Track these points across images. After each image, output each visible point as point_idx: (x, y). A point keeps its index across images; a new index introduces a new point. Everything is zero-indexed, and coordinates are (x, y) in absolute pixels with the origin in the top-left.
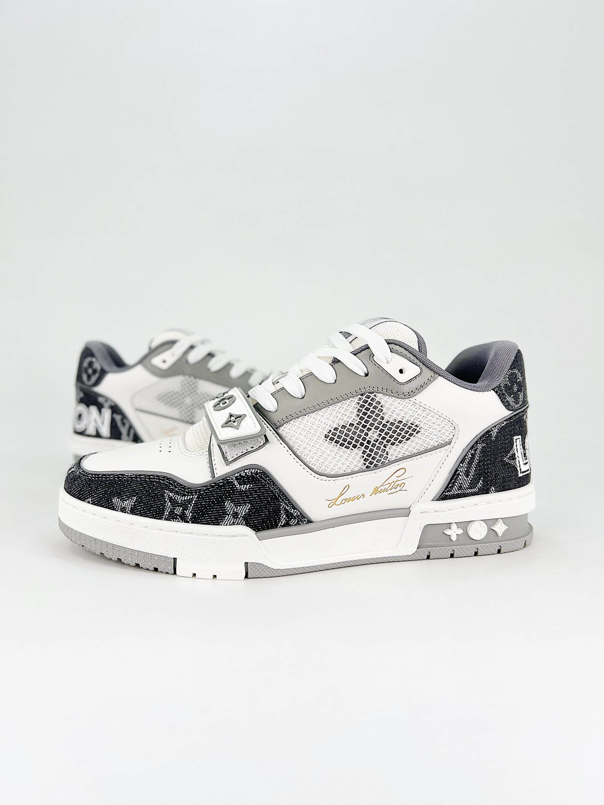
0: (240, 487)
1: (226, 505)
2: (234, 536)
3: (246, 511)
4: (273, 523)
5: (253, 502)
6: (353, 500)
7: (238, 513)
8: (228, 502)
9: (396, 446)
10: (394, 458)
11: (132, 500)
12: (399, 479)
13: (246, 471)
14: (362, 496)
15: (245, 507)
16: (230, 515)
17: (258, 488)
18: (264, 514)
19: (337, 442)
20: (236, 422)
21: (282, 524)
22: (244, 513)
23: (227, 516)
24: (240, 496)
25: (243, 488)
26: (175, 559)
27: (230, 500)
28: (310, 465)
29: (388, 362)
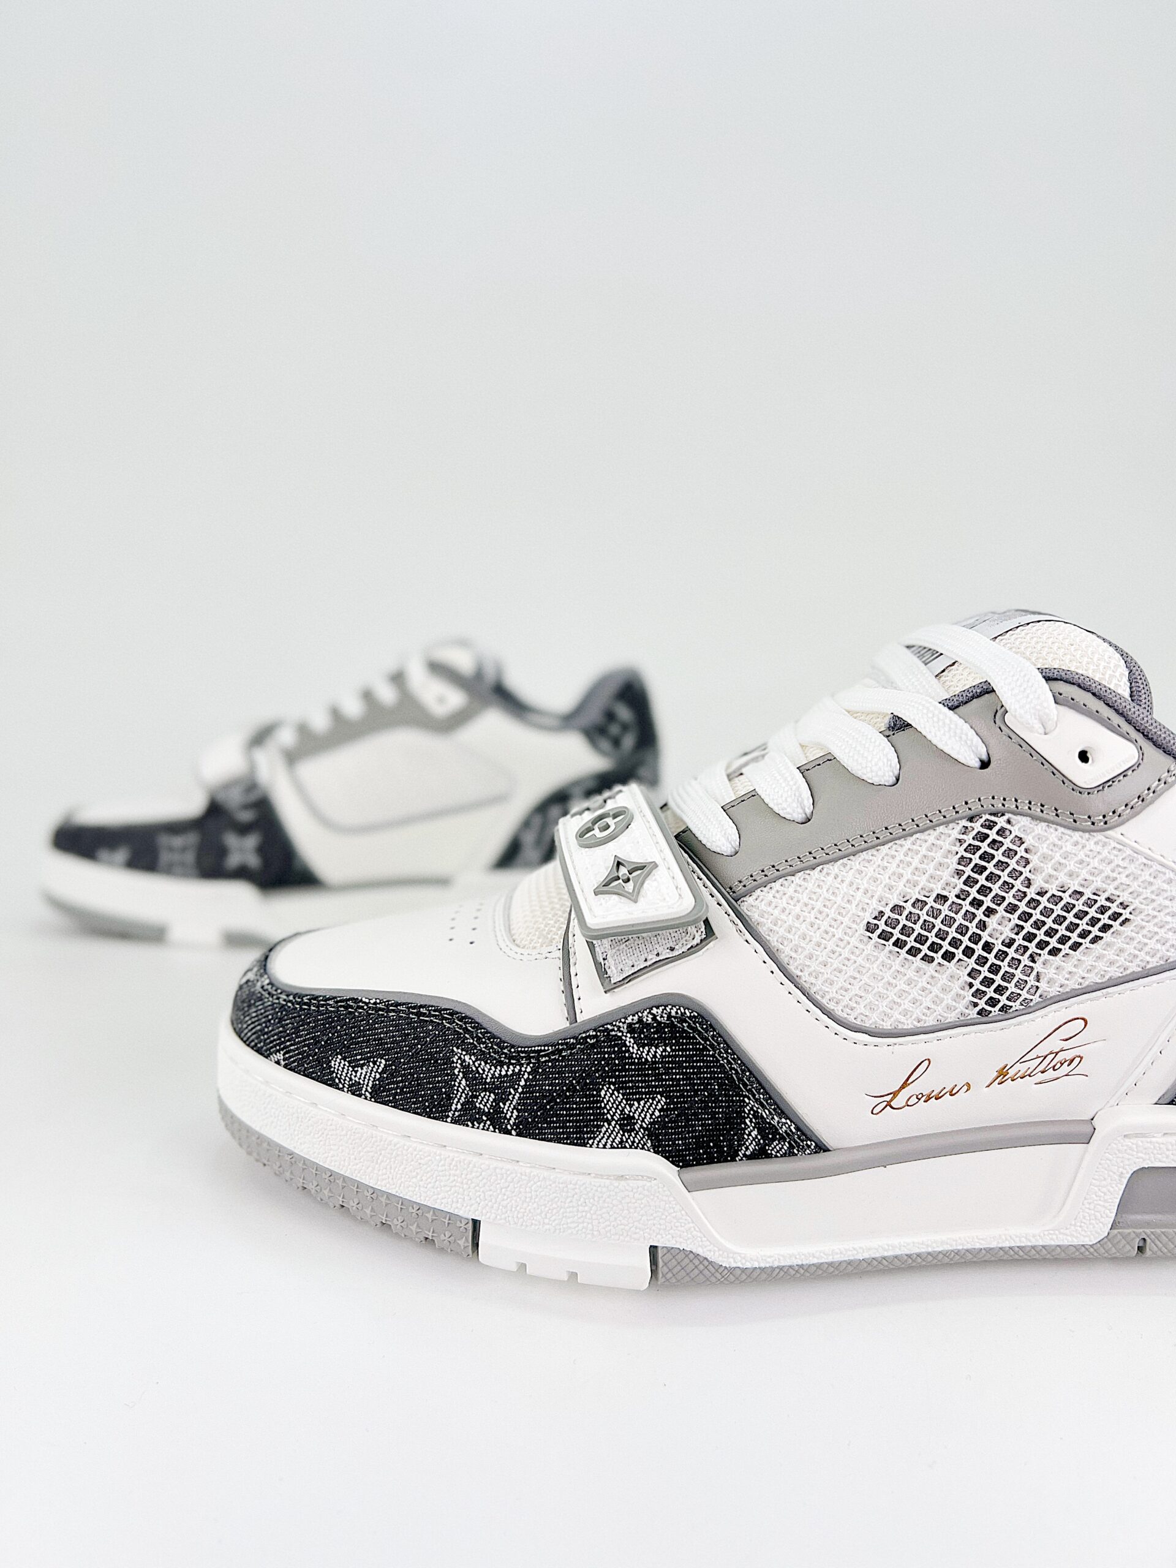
0: (639, 1052)
1: (603, 1096)
2: (622, 1177)
3: (653, 1114)
4: (725, 1149)
5: (673, 1091)
6: (941, 1098)
7: (633, 1117)
8: (610, 1088)
9: (1063, 959)
10: (1053, 991)
11: (376, 1066)
12: (1066, 1045)
13: (654, 1011)
14: (966, 1088)
15: (651, 1104)
16: (613, 1123)
17: (686, 1056)
18: (702, 1125)
19: (899, 944)
20: (631, 881)
21: (748, 1153)
22: (650, 1119)
23: (606, 1124)
24: (638, 1076)
25: (648, 1054)
26: (476, 1224)
27: (614, 1084)
28: (824, 1001)
29: (1047, 731)
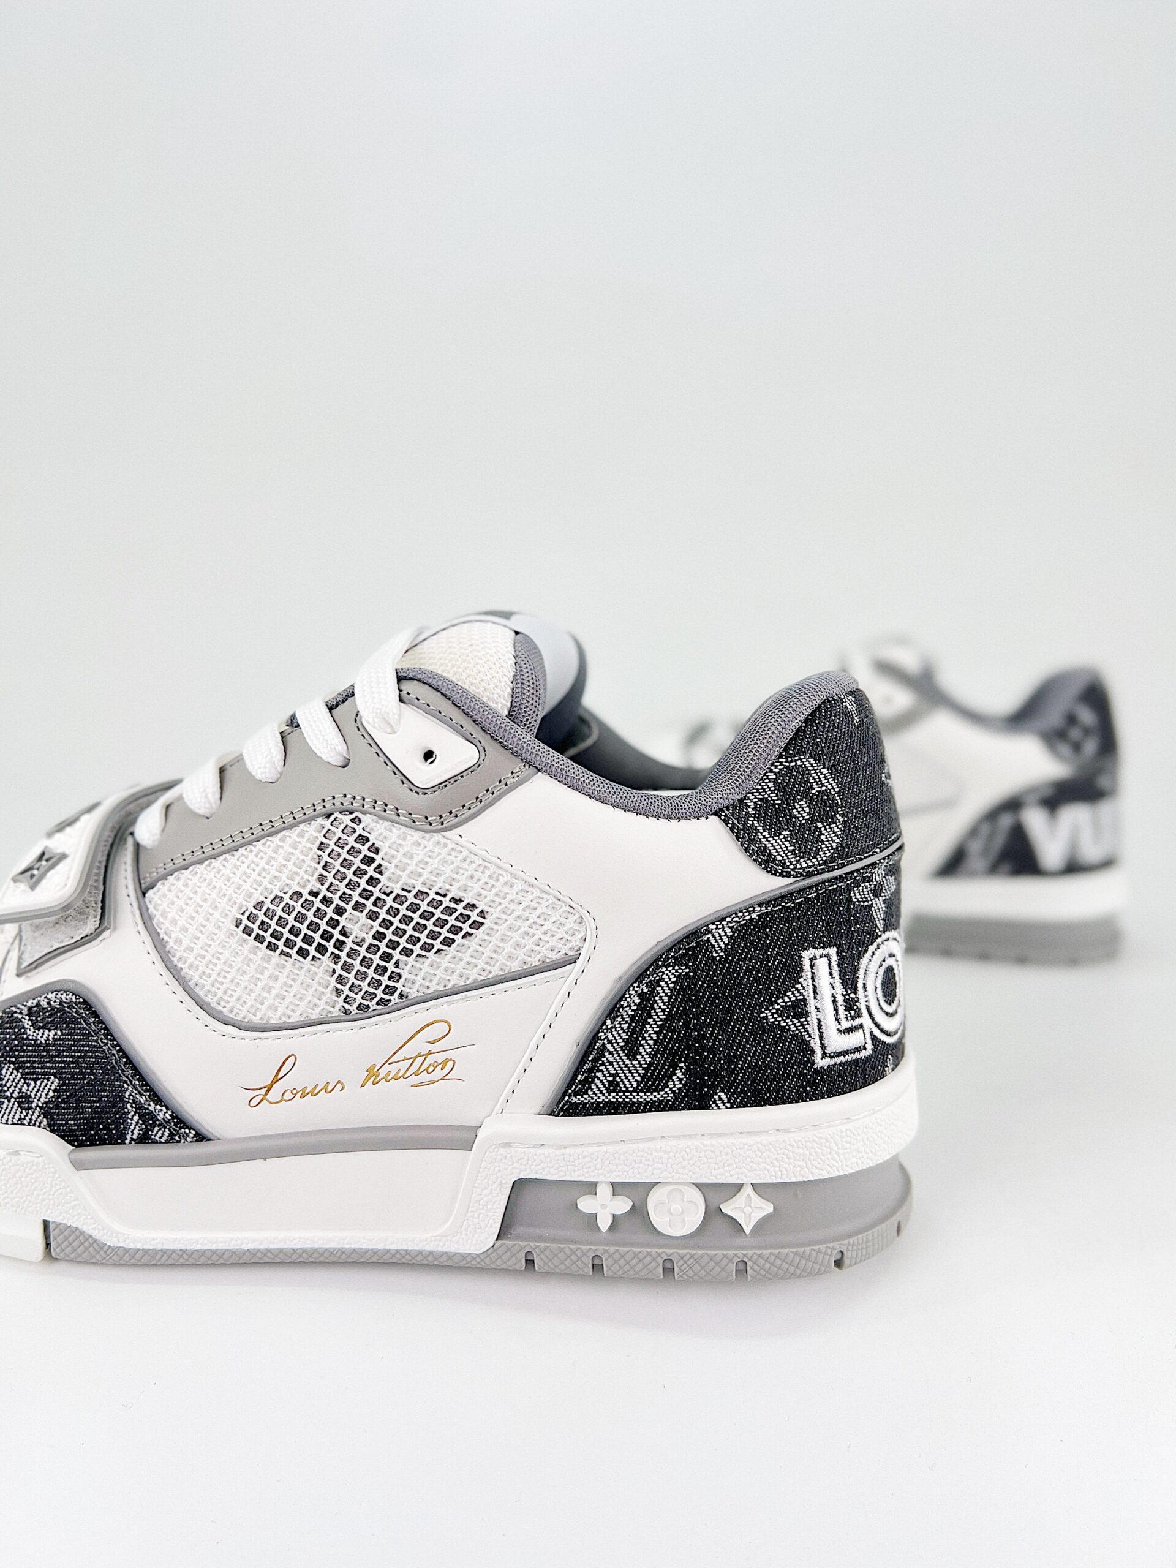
0: (35, 1034)
1: (4, 1074)
2: (14, 1153)
3: (47, 1094)
4: (114, 1132)
5: (65, 1073)
6: (316, 1095)
7: (30, 1096)
8: (9, 1067)
9: (417, 959)
10: (413, 993)
12: (435, 1047)
13: (50, 996)
14: (339, 1086)
15: (47, 1084)
16: (13, 1100)
17: (74, 1040)
18: (91, 1107)
19: (259, 939)
21: (135, 1137)
22: (46, 1098)
23: (6, 1101)
24: (35, 1057)
25: (44, 1036)
27: (14, 1063)
28: (201, 993)
29: (392, 730)
